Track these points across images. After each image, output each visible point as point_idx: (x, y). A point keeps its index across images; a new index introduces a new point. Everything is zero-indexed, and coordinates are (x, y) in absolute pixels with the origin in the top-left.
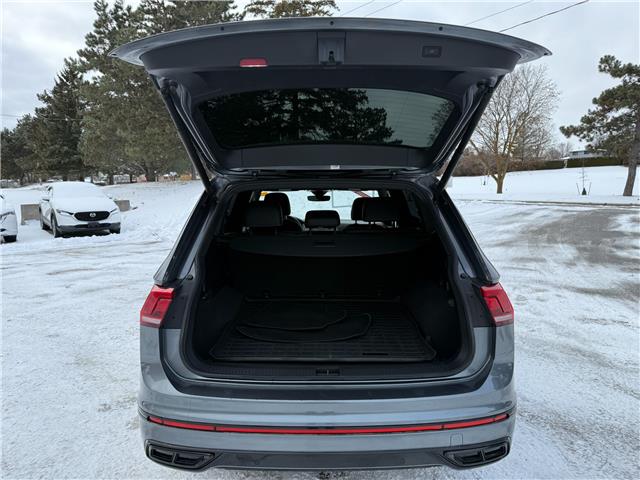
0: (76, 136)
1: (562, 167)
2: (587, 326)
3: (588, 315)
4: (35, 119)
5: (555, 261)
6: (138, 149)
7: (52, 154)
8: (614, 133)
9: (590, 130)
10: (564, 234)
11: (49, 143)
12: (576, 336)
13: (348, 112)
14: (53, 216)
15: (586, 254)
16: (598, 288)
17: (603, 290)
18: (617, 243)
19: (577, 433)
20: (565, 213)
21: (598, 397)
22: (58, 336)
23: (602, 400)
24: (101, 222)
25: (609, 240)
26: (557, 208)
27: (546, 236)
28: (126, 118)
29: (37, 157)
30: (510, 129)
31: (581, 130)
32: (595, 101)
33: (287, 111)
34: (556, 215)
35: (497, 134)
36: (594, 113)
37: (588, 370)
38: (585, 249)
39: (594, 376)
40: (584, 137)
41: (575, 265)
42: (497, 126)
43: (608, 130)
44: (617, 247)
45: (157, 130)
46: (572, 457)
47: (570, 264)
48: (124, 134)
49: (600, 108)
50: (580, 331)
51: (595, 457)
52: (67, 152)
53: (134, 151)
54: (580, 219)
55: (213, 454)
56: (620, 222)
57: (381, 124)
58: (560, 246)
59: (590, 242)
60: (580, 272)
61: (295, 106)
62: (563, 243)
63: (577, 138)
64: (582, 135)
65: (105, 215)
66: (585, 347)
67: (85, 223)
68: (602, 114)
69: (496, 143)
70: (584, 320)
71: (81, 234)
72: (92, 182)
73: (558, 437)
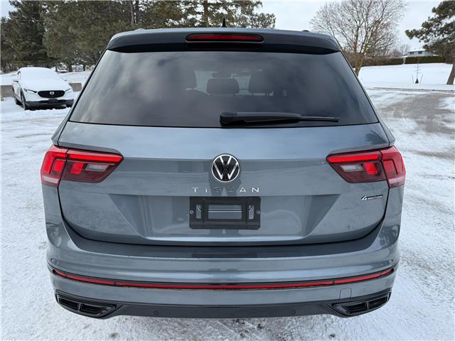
0: (41, 34)
1: (401, 64)
2: (428, 181)
3: (428, 172)
4: (9, 20)
5: (401, 131)
6: (85, 43)
7: (25, 48)
8: (446, 36)
9: (427, 33)
10: (406, 111)
11: (21, 39)
12: (420, 188)
13: (246, 16)
14: (22, 93)
15: (423, 126)
16: (433, 151)
17: (438, 153)
18: (446, 118)
19: (429, 269)
20: (406, 96)
21: (443, 238)
22: (15, 185)
23: (446, 240)
24: (59, 99)
25: (440, 116)
26: (399, 92)
27: (392, 113)
28: (76, 19)
29: (13, 50)
30: (367, 33)
31: (422, 33)
32: (434, 10)
33: (199, 13)
34: (399, 97)
35: (357, 37)
36: (432, 20)
37: (432, 216)
38: (422, 123)
39: (438, 221)
40: (423, 39)
41: (415, 134)
42: (358, 30)
43: (441, 33)
44: (445, 121)
45: (99, 28)
46: (427, 291)
47: (412, 133)
48: (74, 31)
49: (437, 16)
50: (423, 185)
51: (446, 290)
52: (35, 47)
53: (83, 45)
54: (418, 100)
55: (115, 306)
56: (447, 103)
57: (272, 26)
58: (404, 119)
59: (426, 117)
60: (419, 139)
61: (206, 9)
62: (405, 117)
63: (418, 40)
64: (421, 37)
65: (61, 93)
66: (428, 197)
67: (47, 99)
68: (438, 21)
69: (356, 43)
70: (425, 176)
71: (44, 108)
72: (56, 71)
73: (414, 272)
